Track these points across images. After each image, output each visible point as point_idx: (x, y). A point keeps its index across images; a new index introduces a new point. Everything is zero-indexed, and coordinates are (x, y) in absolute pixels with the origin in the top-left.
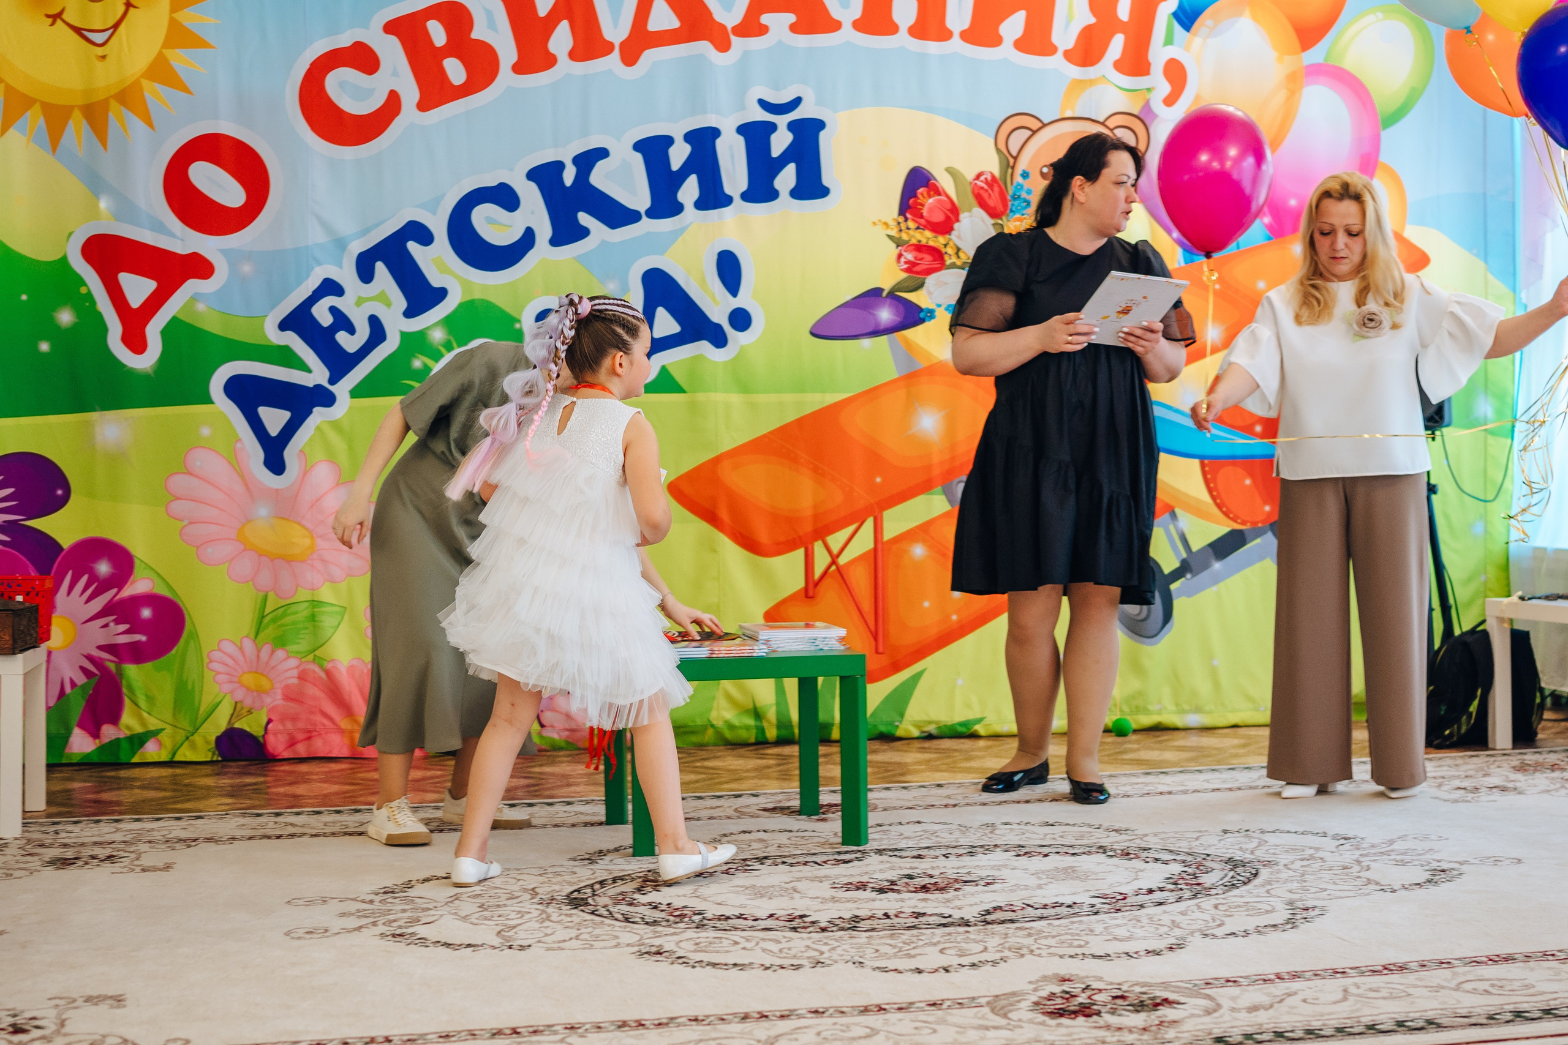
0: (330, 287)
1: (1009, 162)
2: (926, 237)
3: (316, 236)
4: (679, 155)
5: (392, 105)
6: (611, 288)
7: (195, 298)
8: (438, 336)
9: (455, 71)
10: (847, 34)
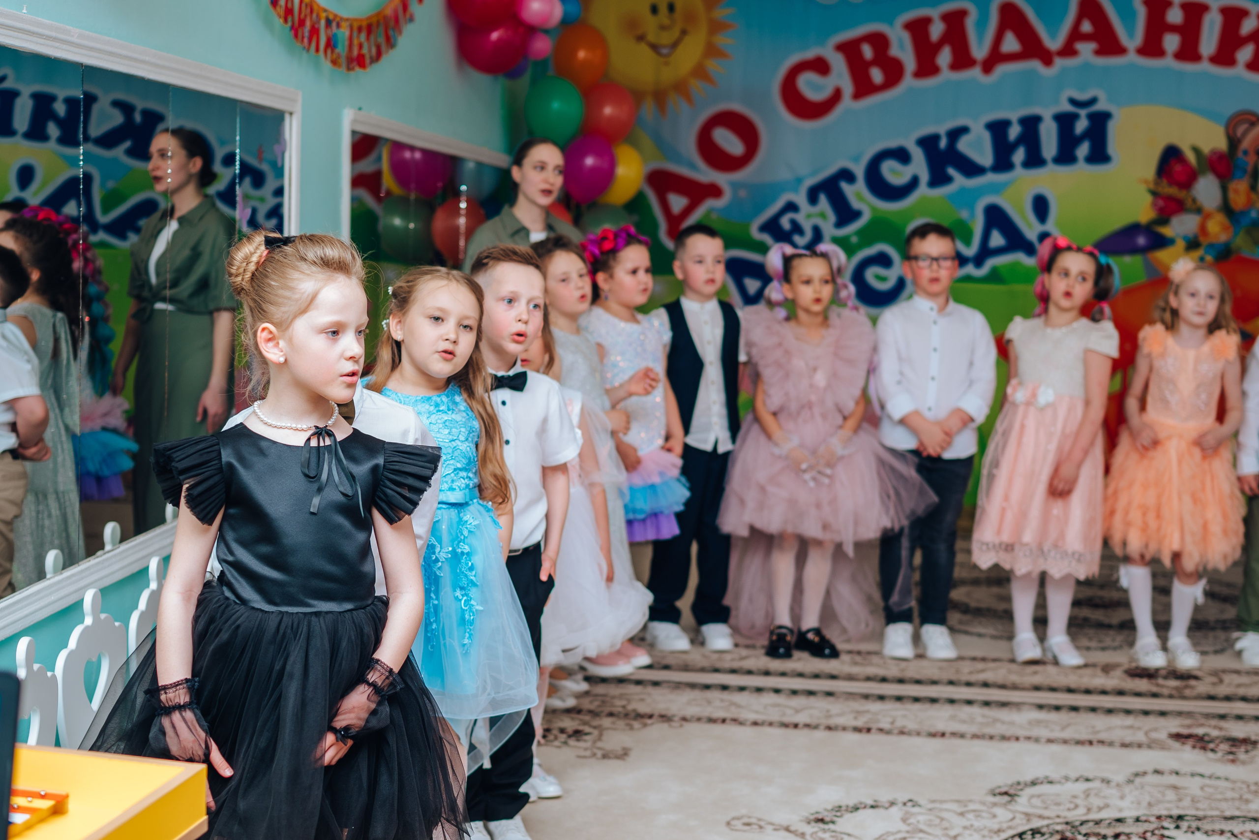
0: (791, 207)
1: (1234, 142)
2: (1173, 191)
3: (784, 175)
4: (1014, 132)
5: (836, 96)
6: (964, 214)
7: (710, 211)
8: (854, 240)
9: (877, 75)
10: (1132, 57)
